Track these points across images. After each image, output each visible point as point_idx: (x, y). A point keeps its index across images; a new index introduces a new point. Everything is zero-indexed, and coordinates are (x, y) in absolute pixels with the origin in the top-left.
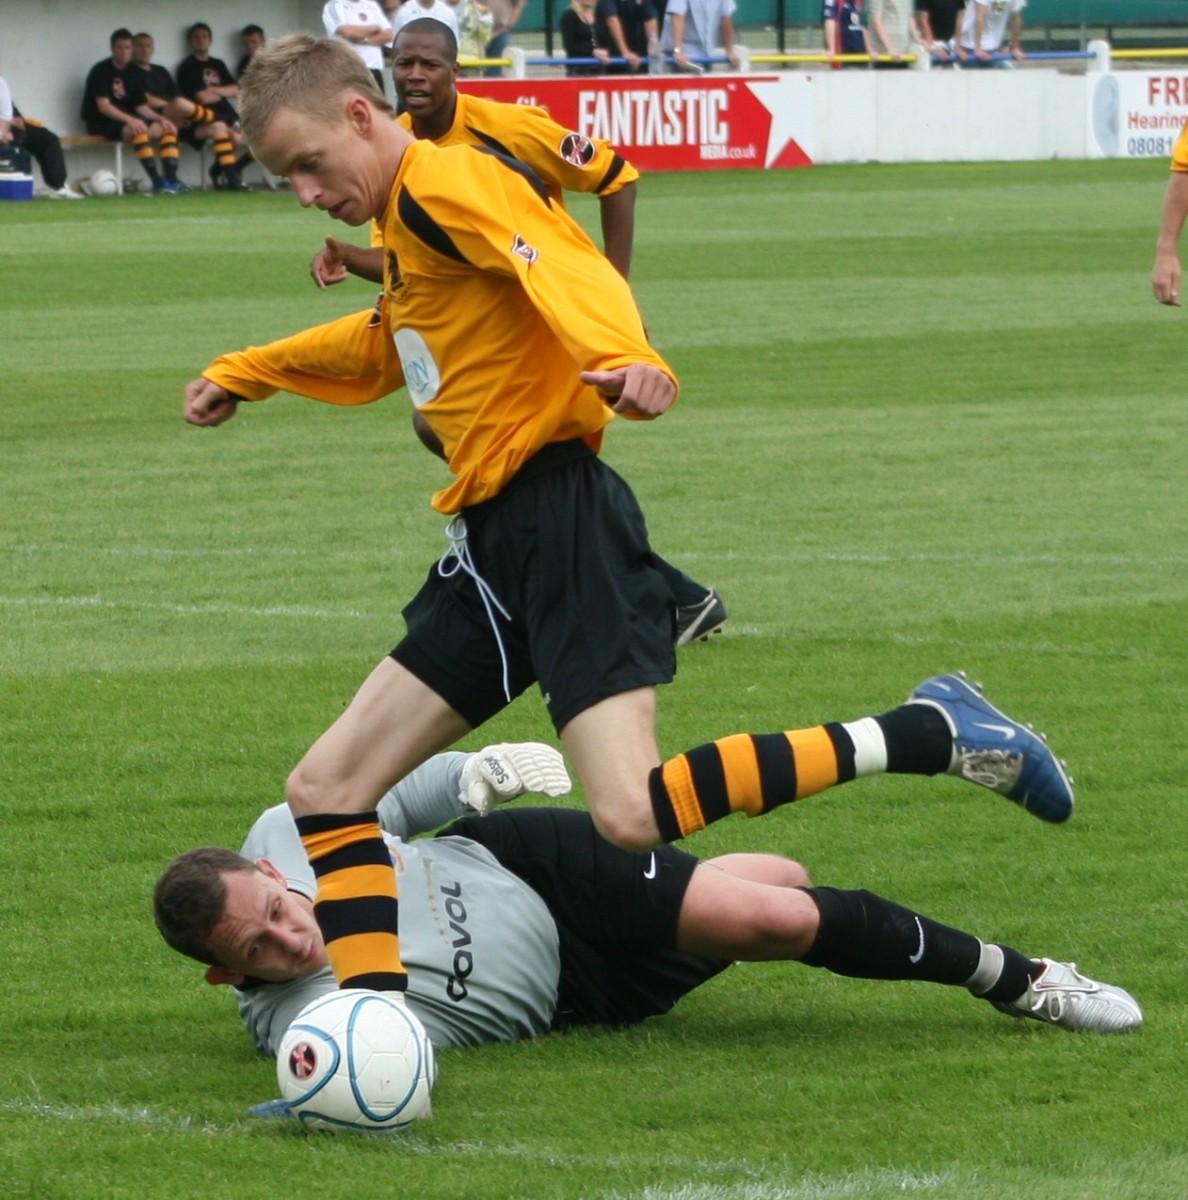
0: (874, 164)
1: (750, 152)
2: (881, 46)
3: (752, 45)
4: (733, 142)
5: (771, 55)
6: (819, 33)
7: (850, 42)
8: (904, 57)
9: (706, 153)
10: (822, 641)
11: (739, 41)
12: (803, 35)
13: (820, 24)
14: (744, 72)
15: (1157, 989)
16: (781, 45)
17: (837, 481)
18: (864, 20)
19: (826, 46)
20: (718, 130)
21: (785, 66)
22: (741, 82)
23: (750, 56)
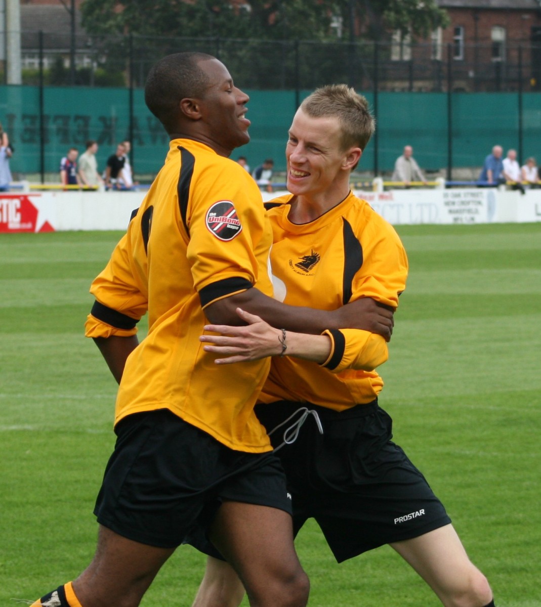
0: (80, 232)
1: (29, 226)
2: (83, 182)
3: (31, 181)
5: (38, 185)
7: (71, 180)
8: (94, 186)
9: (11, 226)
10: (57, 432)
11: (24, 179)
12: (52, 176)
13: (59, 171)
14: (26, 191)
15: (195, 579)
16: (42, 181)
17: (64, 364)
18: (77, 171)
19: (61, 181)
20: (16, 216)
21: (44, 190)
22: (25, 197)
23: (27, 186)
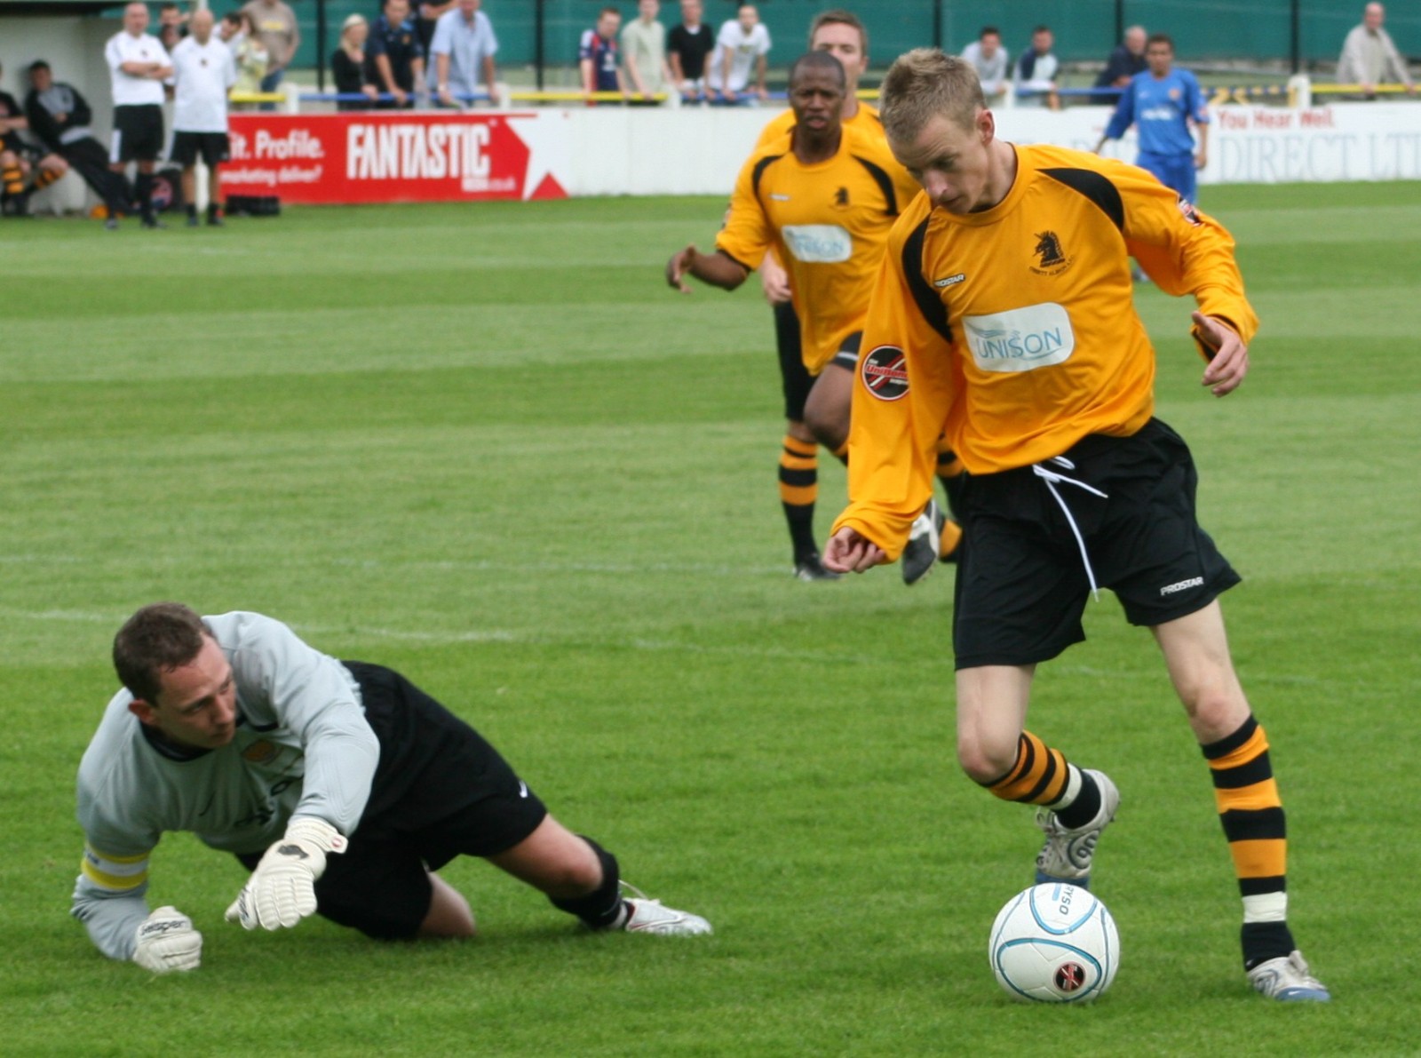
0: (625, 198)
1: (510, 184)
2: (633, 85)
3: (513, 83)
4: (495, 173)
5: (530, 92)
6: (574, 73)
7: (604, 81)
8: (656, 96)
9: (468, 185)
10: (569, 646)
11: (500, 79)
12: (561, 74)
13: (577, 63)
14: (504, 108)
15: (875, 975)
16: (540, 83)
17: (586, 495)
18: (619, 60)
19: (581, 85)
20: (479, 163)
21: (543, 103)
22: (501, 119)
23: (510, 93)
